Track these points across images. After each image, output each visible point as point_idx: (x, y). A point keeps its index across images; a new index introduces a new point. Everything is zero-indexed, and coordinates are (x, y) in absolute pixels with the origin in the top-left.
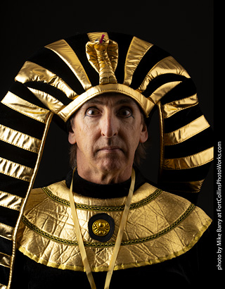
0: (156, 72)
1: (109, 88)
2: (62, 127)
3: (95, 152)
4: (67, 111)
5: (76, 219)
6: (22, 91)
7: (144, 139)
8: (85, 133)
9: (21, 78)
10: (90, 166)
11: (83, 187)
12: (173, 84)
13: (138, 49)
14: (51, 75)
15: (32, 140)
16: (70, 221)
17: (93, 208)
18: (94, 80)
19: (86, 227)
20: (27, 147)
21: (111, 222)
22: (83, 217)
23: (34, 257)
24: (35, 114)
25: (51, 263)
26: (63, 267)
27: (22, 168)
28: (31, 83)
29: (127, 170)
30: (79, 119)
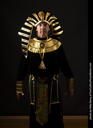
0: (51, 18)
1: (43, 21)
2: (35, 28)
3: (41, 32)
4: (35, 25)
5: (38, 44)
6: (28, 22)
7: (49, 30)
8: (39, 29)
9: (28, 20)
10: (40, 35)
11: (39, 39)
12: (54, 20)
13: (48, 14)
14: (33, 19)
15: (30, 30)
16: (37, 44)
17: (41, 42)
18: (40, 19)
19: (39, 45)
20: (29, 32)
21: (44, 44)
22: (39, 44)
23: (31, 51)
24: (30, 26)
25: (34, 52)
26: (36, 52)
27: (28, 35)
28: (29, 21)
29: (46, 35)
30: (38, 26)
